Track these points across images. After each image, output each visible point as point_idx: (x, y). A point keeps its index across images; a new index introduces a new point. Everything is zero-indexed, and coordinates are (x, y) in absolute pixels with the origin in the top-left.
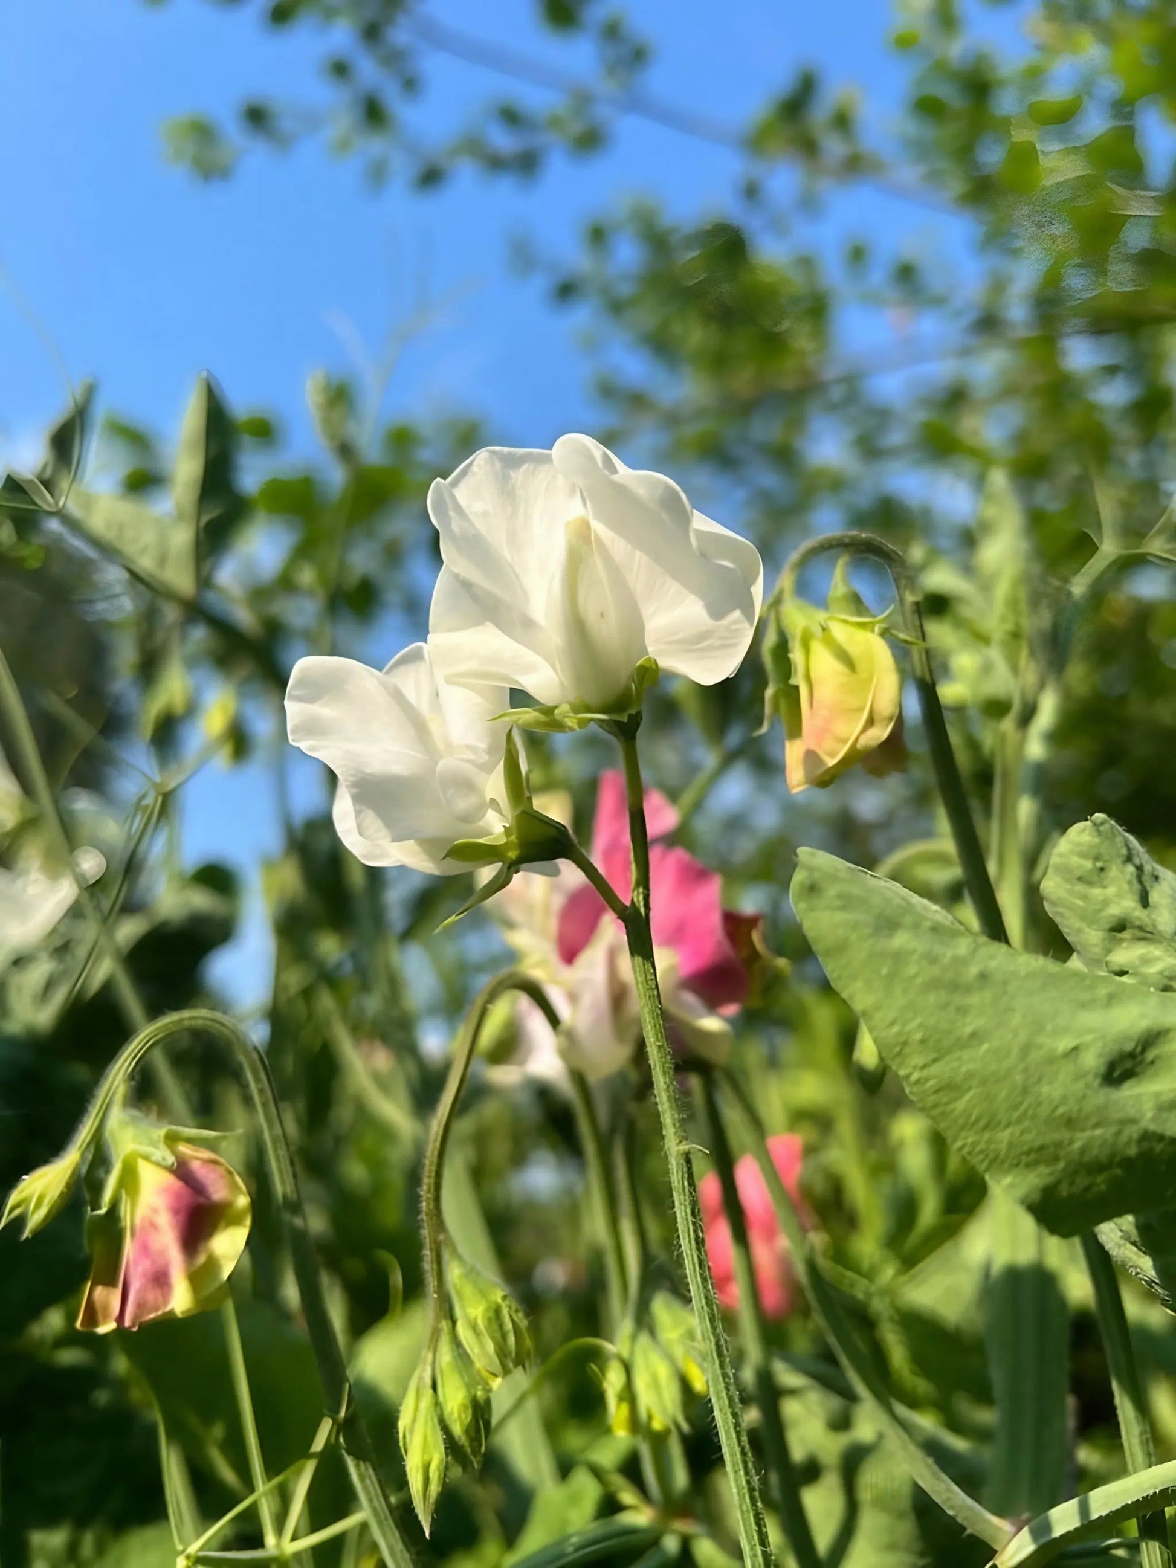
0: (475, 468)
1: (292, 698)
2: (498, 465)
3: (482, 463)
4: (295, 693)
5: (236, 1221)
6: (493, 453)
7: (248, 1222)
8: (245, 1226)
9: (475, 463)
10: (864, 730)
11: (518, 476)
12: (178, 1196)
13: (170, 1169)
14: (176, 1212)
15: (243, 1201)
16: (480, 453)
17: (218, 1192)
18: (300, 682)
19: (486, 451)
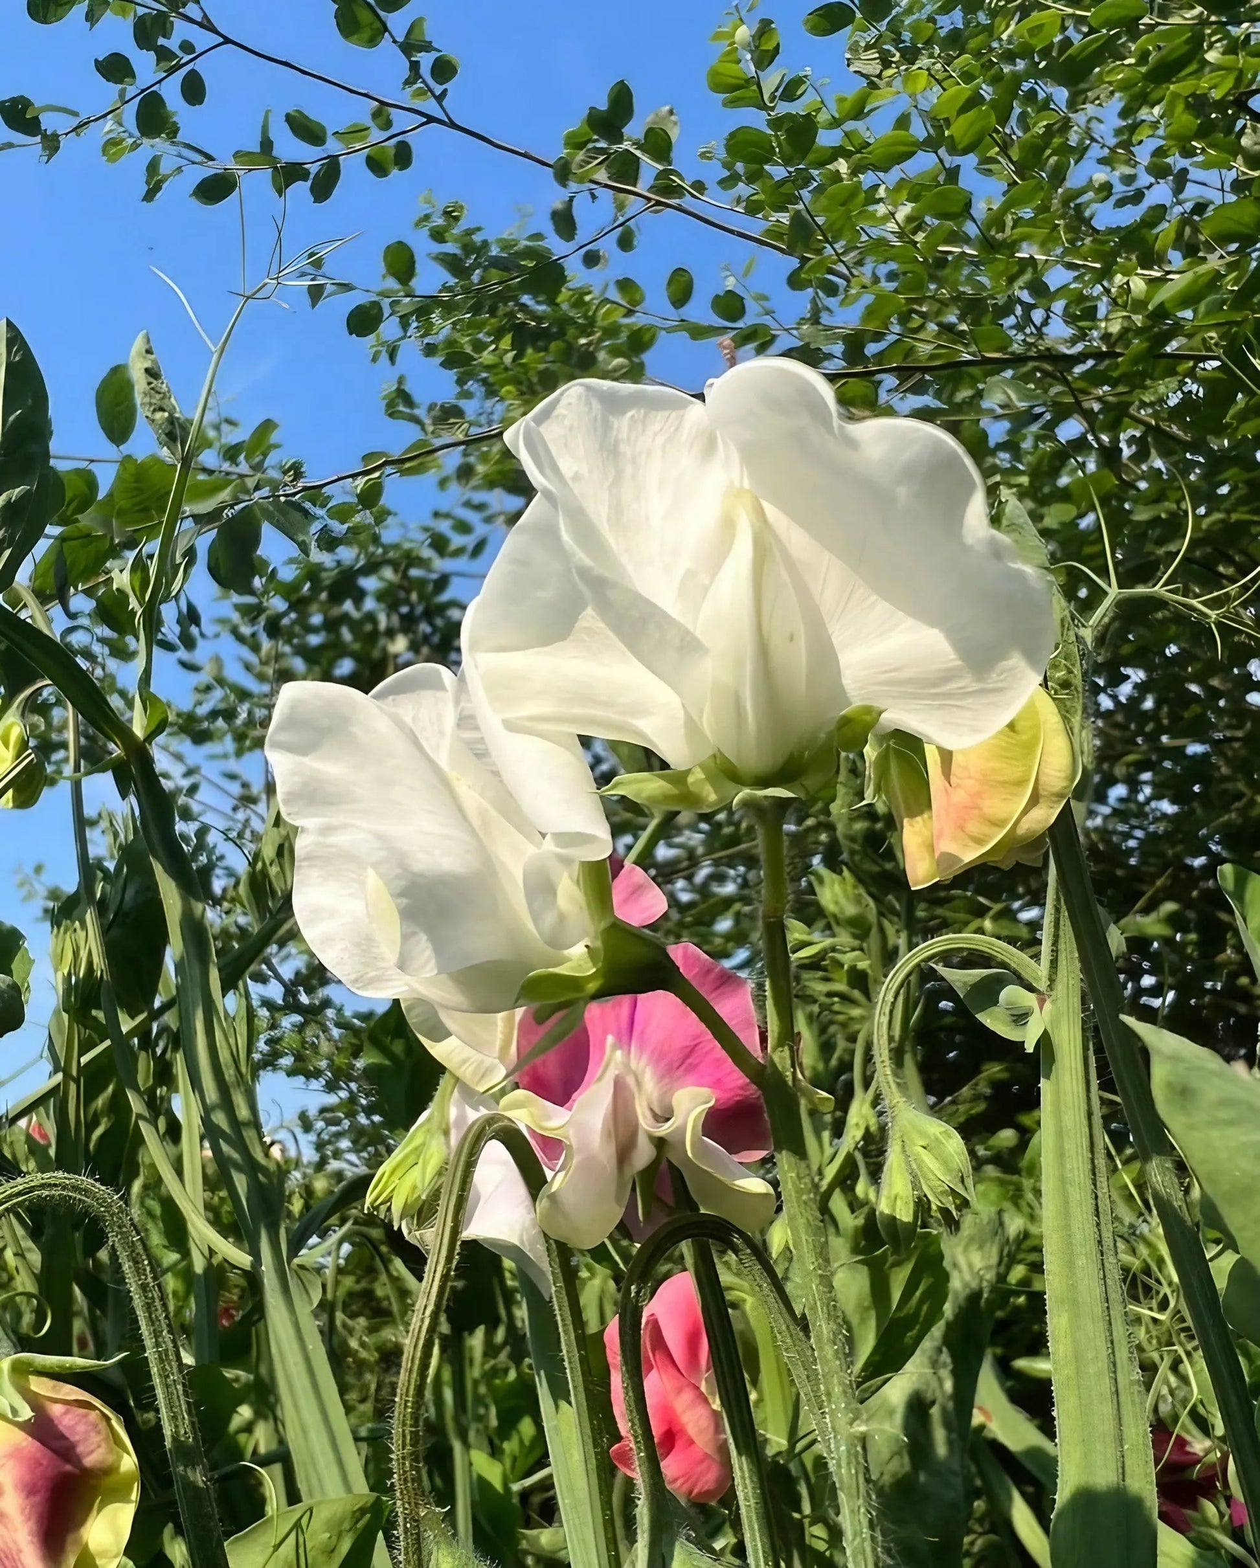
0: (560, 410)
1: (279, 746)
2: (596, 405)
3: (573, 401)
4: (283, 737)
5: (118, 1494)
6: (588, 388)
7: (135, 1495)
8: (129, 1501)
9: (563, 402)
10: (1025, 812)
11: (622, 424)
12: (35, 1463)
13: (24, 1427)
14: (30, 1490)
15: (129, 1462)
16: (568, 389)
17: (94, 1454)
18: (291, 722)
19: (581, 385)
